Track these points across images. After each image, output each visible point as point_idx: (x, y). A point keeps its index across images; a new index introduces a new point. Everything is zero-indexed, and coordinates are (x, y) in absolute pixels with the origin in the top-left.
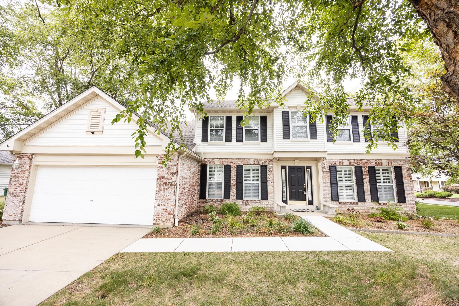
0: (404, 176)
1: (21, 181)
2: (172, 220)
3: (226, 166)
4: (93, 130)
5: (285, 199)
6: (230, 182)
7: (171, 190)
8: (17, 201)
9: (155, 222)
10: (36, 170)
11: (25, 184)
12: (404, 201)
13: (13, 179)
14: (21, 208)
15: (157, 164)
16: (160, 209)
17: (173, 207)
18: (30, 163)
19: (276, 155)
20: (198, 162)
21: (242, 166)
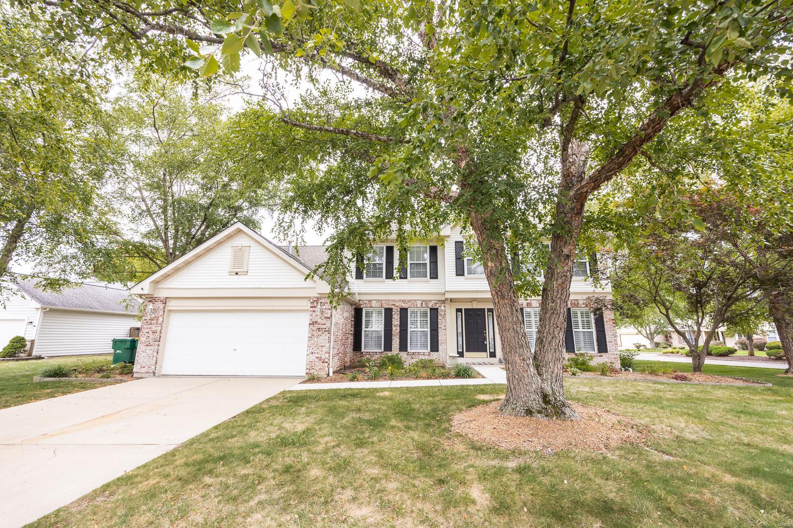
0: (605, 320)
1: (154, 328)
2: (327, 369)
3: (386, 309)
4: (237, 270)
5: (460, 350)
6: (391, 330)
7: (325, 336)
8: (149, 350)
9: (308, 371)
10: (169, 316)
11: (158, 331)
12: (606, 351)
13: (145, 326)
14: (155, 358)
15: (308, 308)
16: (313, 358)
17: (327, 355)
18: (164, 308)
19: (448, 296)
20: (351, 305)
21: (407, 309)
